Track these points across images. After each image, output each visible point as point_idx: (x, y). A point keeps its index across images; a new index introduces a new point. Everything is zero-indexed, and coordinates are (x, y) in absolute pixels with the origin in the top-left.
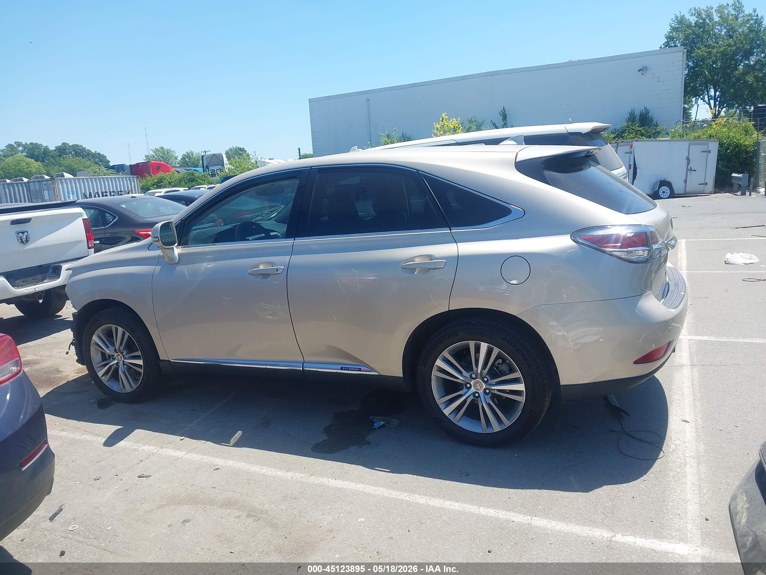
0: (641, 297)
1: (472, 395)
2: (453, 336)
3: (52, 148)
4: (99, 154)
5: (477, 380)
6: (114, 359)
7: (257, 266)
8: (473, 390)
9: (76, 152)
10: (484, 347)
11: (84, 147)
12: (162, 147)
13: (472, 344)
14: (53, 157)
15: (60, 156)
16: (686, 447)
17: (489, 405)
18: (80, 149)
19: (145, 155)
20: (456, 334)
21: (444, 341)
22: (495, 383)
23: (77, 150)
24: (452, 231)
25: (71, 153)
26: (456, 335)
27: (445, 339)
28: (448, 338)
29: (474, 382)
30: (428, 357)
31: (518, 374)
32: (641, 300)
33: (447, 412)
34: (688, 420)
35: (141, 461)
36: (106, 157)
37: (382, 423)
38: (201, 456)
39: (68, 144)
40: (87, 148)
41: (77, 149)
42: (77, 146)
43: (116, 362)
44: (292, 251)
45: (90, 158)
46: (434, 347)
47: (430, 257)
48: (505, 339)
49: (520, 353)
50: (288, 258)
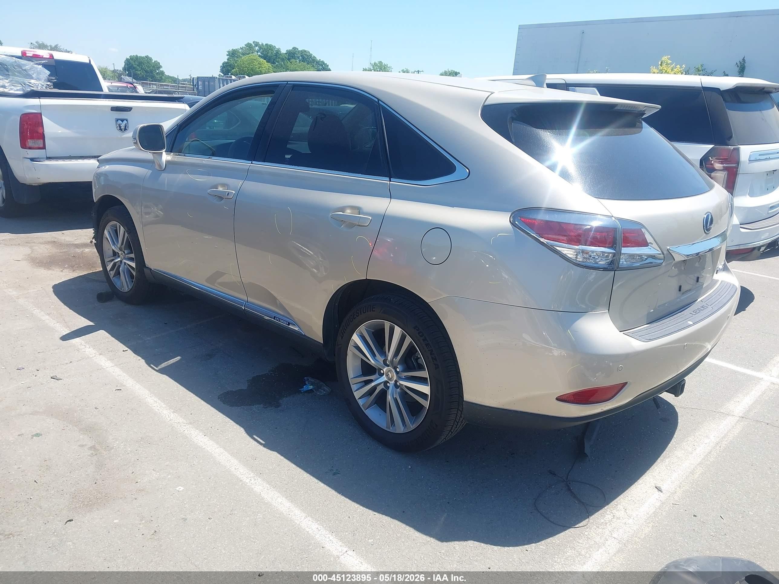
0: (584, 315)
1: (383, 384)
2: (369, 311)
3: (283, 51)
4: (323, 62)
5: (389, 367)
6: (119, 257)
7: (216, 187)
8: (384, 378)
9: (303, 57)
10: (398, 331)
11: (311, 53)
12: (381, 62)
13: (387, 325)
14: (283, 60)
15: (289, 59)
16: (625, 524)
17: (396, 400)
18: (307, 55)
19: (364, 69)
20: (372, 309)
21: (361, 314)
22: (404, 377)
23: (305, 56)
24: (391, 182)
25: (299, 58)
26: (373, 311)
27: (362, 312)
28: (364, 312)
29: (386, 370)
30: (345, 328)
31: (425, 374)
32: (581, 319)
33: (357, 395)
34: (663, 488)
35: (71, 362)
36: (328, 66)
37: (311, 387)
38: (122, 372)
39: (298, 49)
40: (314, 55)
41: (305, 54)
42: (305, 51)
43: (119, 259)
44: (247, 175)
45: (314, 65)
46: (352, 319)
47: (358, 210)
48: (417, 329)
49: (429, 349)
50: (241, 182)
